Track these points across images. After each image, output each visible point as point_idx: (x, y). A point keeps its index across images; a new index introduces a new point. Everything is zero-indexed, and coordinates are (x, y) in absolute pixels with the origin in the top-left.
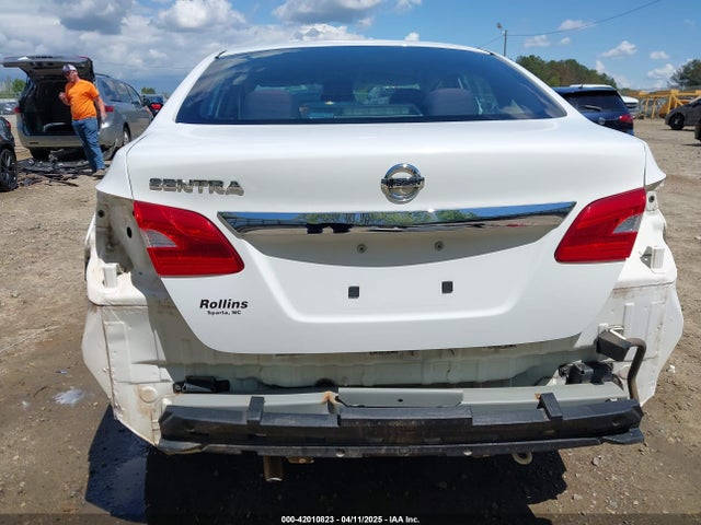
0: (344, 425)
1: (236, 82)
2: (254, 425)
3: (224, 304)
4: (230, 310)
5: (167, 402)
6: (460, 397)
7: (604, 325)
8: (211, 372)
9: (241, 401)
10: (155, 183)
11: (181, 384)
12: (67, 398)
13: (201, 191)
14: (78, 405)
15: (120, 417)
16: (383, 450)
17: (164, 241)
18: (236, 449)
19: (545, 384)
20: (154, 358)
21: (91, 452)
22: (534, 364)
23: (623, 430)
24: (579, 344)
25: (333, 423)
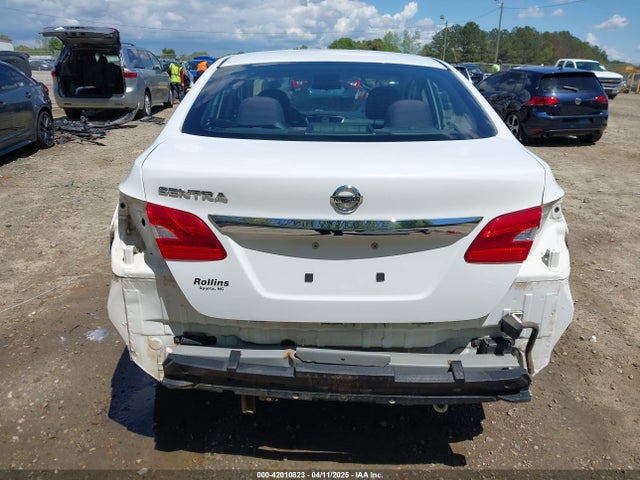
0: (298, 375)
1: (235, 86)
2: (231, 372)
3: (211, 282)
4: (216, 287)
5: (169, 350)
6: (389, 360)
7: (508, 310)
8: (203, 330)
9: (224, 353)
10: (163, 191)
11: (180, 337)
12: (95, 336)
13: (196, 199)
14: (103, 342)
15: (134, 359)
16: (328, 396)
17: (168, 234)
18: (219, 388)
19: (459, 353)
20: (160, 317)
21: (114, 380)
22: (450, 337)
23: (515, 391)
24: (487, 323)
25: (289, 374)
